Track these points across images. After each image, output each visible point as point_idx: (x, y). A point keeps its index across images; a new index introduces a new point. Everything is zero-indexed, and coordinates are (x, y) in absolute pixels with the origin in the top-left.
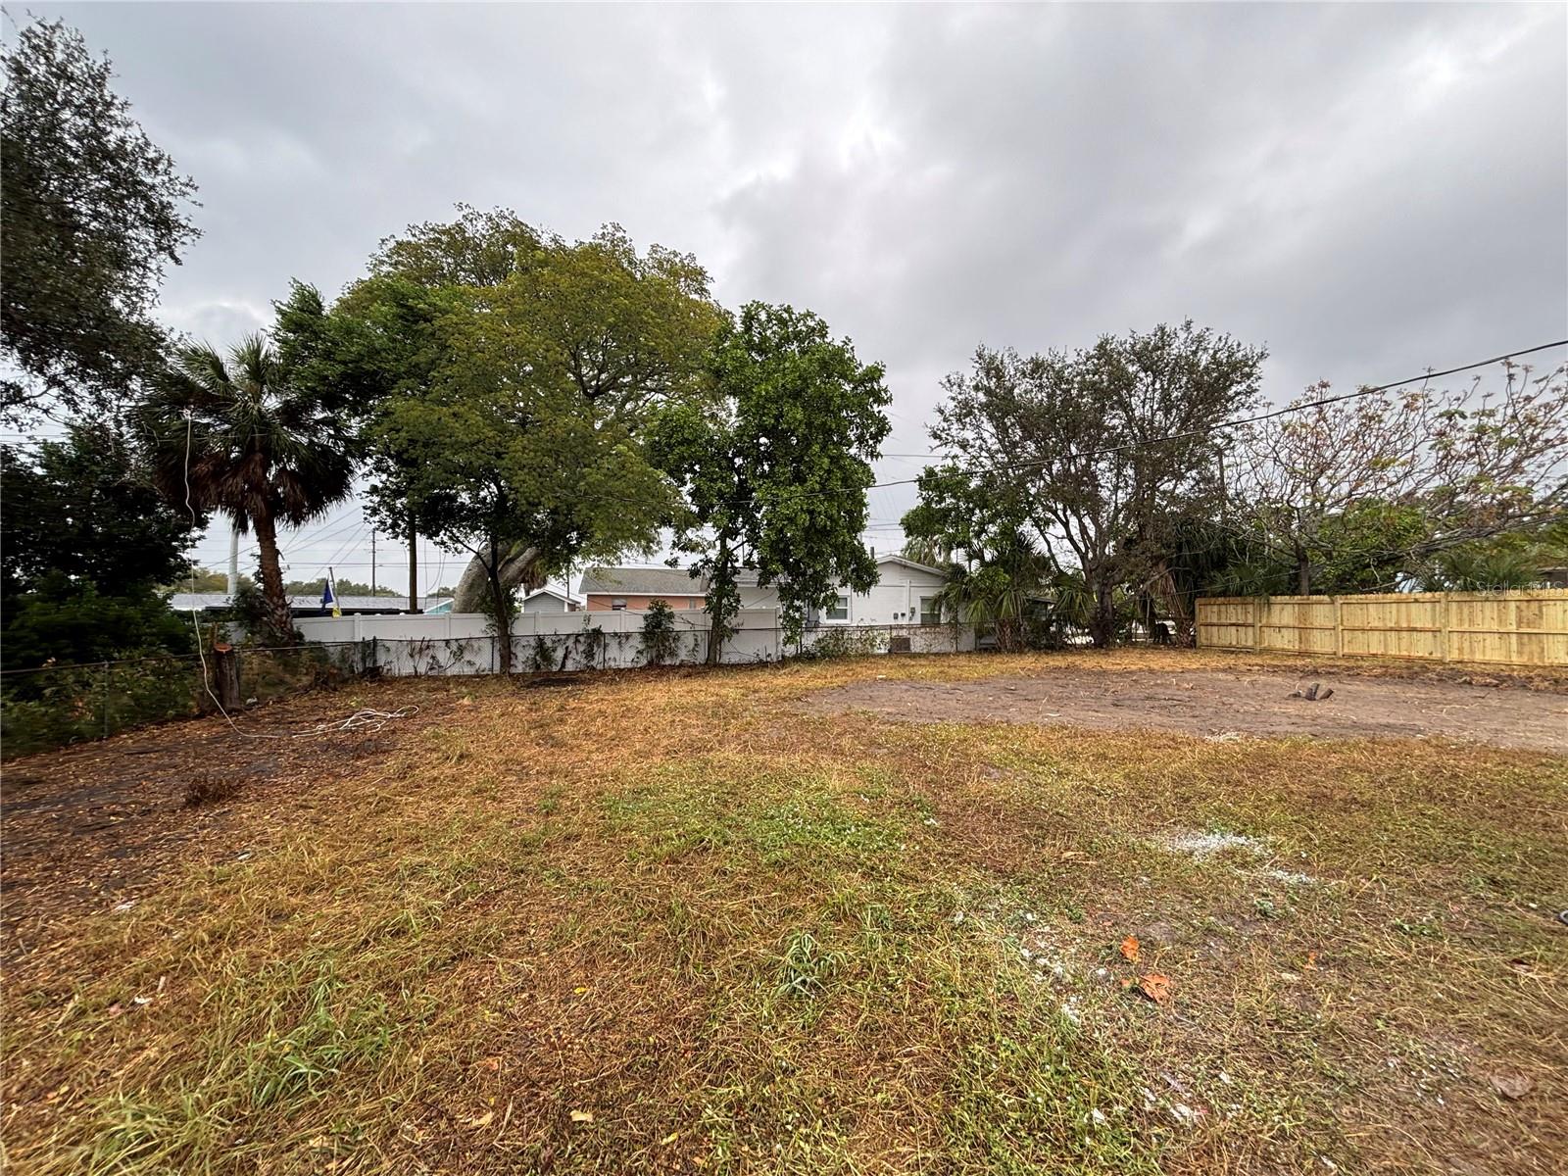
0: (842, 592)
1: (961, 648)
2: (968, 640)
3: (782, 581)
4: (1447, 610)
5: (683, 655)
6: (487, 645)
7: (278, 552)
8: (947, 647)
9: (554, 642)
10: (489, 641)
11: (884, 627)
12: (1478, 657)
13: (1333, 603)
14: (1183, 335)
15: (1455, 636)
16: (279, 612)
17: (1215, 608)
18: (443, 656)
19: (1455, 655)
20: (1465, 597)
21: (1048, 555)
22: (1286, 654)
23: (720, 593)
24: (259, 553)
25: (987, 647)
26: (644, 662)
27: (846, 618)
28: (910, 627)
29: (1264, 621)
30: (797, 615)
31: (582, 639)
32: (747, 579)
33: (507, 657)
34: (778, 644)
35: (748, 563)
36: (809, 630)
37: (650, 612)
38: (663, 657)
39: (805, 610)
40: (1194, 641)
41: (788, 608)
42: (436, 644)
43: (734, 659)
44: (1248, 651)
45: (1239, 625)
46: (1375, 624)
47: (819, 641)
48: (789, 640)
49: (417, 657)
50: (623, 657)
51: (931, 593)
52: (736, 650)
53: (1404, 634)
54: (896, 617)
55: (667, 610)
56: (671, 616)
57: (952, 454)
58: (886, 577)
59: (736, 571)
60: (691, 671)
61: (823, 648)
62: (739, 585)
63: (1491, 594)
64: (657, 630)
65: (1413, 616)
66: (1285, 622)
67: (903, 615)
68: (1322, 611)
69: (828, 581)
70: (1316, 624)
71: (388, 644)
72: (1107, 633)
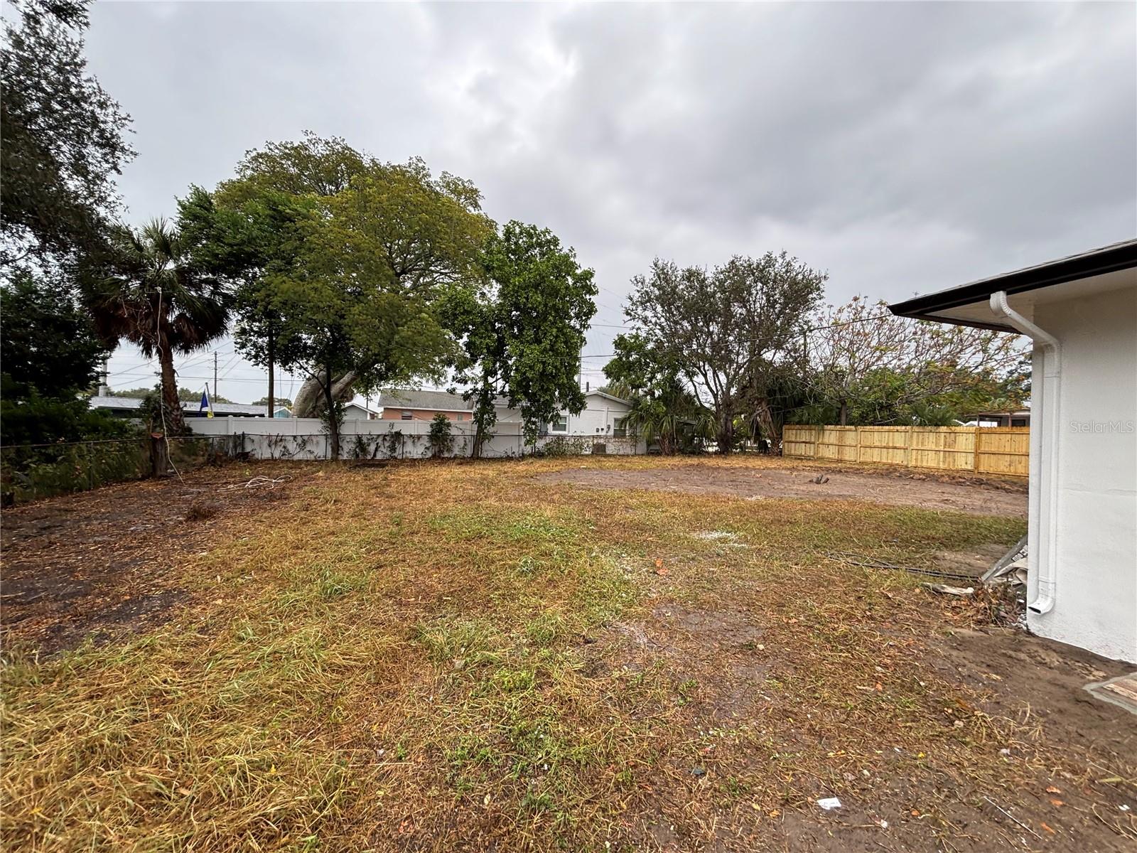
0: (563, 413)
1: (638, 452)
2: (642, 447)
3: (524, 404)
4: (912, 437)
5: (456, 451)
6: (322, 441)
7: (174, 371)
8: (629, 451)
9: (369, 439)
10: (324, 437)
11: (589, 437)
12: (924, 464)
13: (856, 430)
14: (780, 260)
15: (914, 452)
16: (175, 413)
17: (794, 432)
18: (292, 447)
19: (914, 463)
20: (921, 429)
21: (693, 393)
22: (830, 461)
23: (483, 411)
24: (161, 371)
25: (653, 452)
26: (429, 454)
27: (565, 430)
28: (606, 437)
29: (820, 441)
30: (534, 427)
31: (388, 438)
32: (501, 403)
33: (336, 448)
34: (520, 445)
35: (502, 393)
36: (541, 437)
37: (434, 422)
38: (442, 452)
39: (538, 424)
40: (781, 452)
41: (528, 422)
42: (287, 438)
43: (491, 455)
44: (808, 458)
45: (806, 443)
46: (877, 444)
47: (547, 445)
48: (528, 442)
49: (273, 446)
50: (416, 451)
51: (620, 416)
52: (490, 449)
53: (890, 450)
54: (598, 430)
55: (446, 421)
56: (449, 425)
57: (637, 327)
58: (590, 404)
59: (494, 397)
60: (463, 461)
61: (549, 449)
62: (496, 406)
63: (933, 428)
64: (439, 435)
65: (895, 440)
66: (831, 442)
67: (602, 429)
68: (852, 436)
69: (554, 406)
70: (848, 443)
71: (252, 437)
72: (728, 445)
